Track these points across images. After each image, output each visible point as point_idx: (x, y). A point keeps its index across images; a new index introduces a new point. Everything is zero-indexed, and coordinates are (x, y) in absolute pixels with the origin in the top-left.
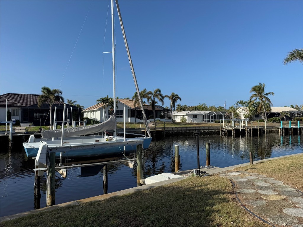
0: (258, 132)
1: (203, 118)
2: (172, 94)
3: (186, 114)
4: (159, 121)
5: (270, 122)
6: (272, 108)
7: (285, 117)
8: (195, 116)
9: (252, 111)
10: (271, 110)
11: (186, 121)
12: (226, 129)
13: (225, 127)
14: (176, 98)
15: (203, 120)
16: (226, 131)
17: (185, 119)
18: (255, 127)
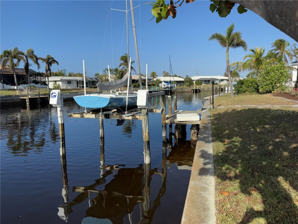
1: (78, 84)
2: (48, 56)
3: (60, 80)
4: (34, 87)
8: (69, 82)
11: (60, 87)
14: (52, 61)
15: (78, 86)
17: (58, 85)
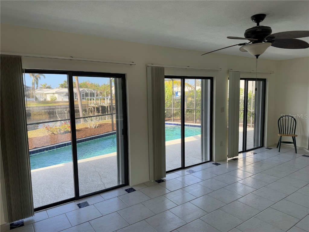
11: (56, 100)
12: (92, 107)
13: (90, 104)
16: (93, 108)
17: (55, 97)
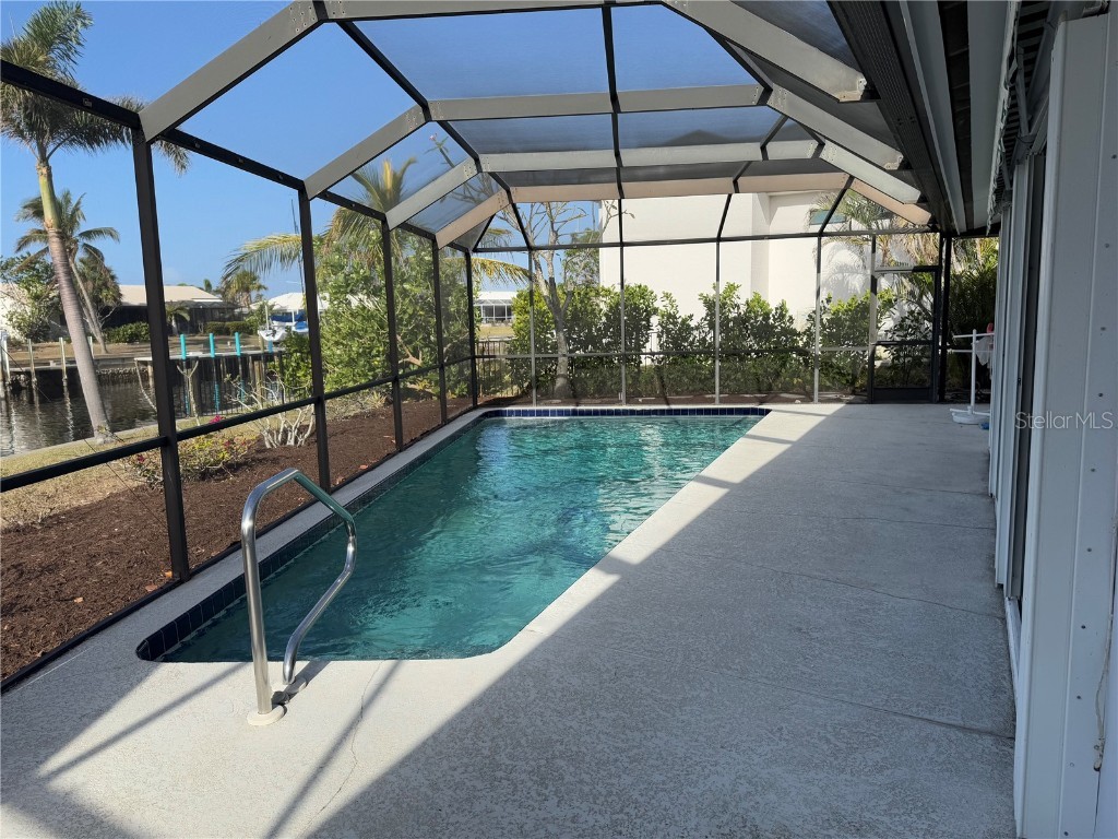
0: (65, 384)
5: (117, 342)
6: (123, 288)
7: (173, 323)
9: (37, 297)
10: (120, 295)
18: (51, 362)
